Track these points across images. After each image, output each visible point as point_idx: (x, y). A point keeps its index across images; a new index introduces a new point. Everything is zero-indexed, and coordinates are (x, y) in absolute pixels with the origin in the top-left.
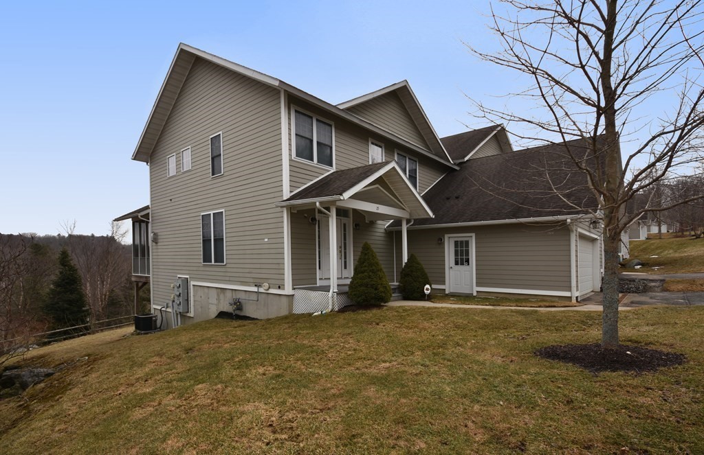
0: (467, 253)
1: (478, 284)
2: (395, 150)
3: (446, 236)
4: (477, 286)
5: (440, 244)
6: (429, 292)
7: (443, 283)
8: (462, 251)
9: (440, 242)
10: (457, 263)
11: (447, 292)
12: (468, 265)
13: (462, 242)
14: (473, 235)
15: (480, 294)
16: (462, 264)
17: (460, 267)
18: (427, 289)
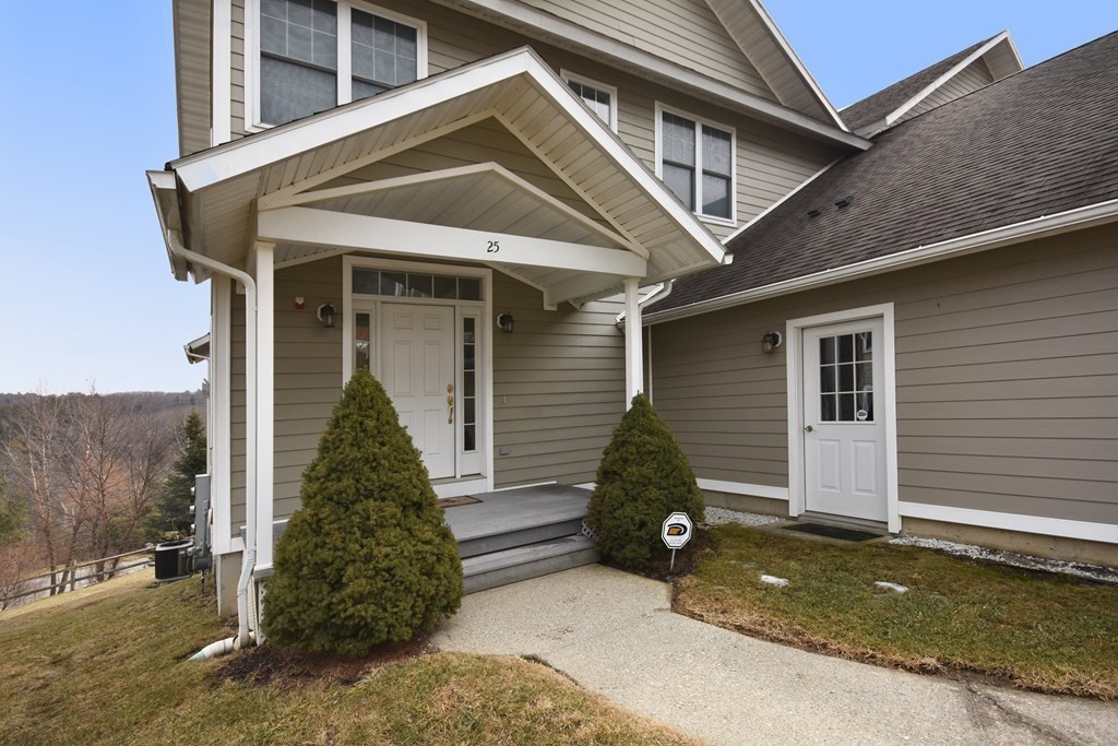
0: (865, 375)
1: (907, 492)
2: (657, 103)
3: (792, 326)
4: (902, 497)
5: (772, 353)
6: (686, 537)
7: (782, 479)
8: (846, 372)
9: (773, 345)
10: (827, 414)
11: (793, 512)
12: (870, 418)
13: (845, 341)
14: (888, 309)
15: (914, 528)
16: (847, 415)
17: (838, 427)
18: (678, 530)
